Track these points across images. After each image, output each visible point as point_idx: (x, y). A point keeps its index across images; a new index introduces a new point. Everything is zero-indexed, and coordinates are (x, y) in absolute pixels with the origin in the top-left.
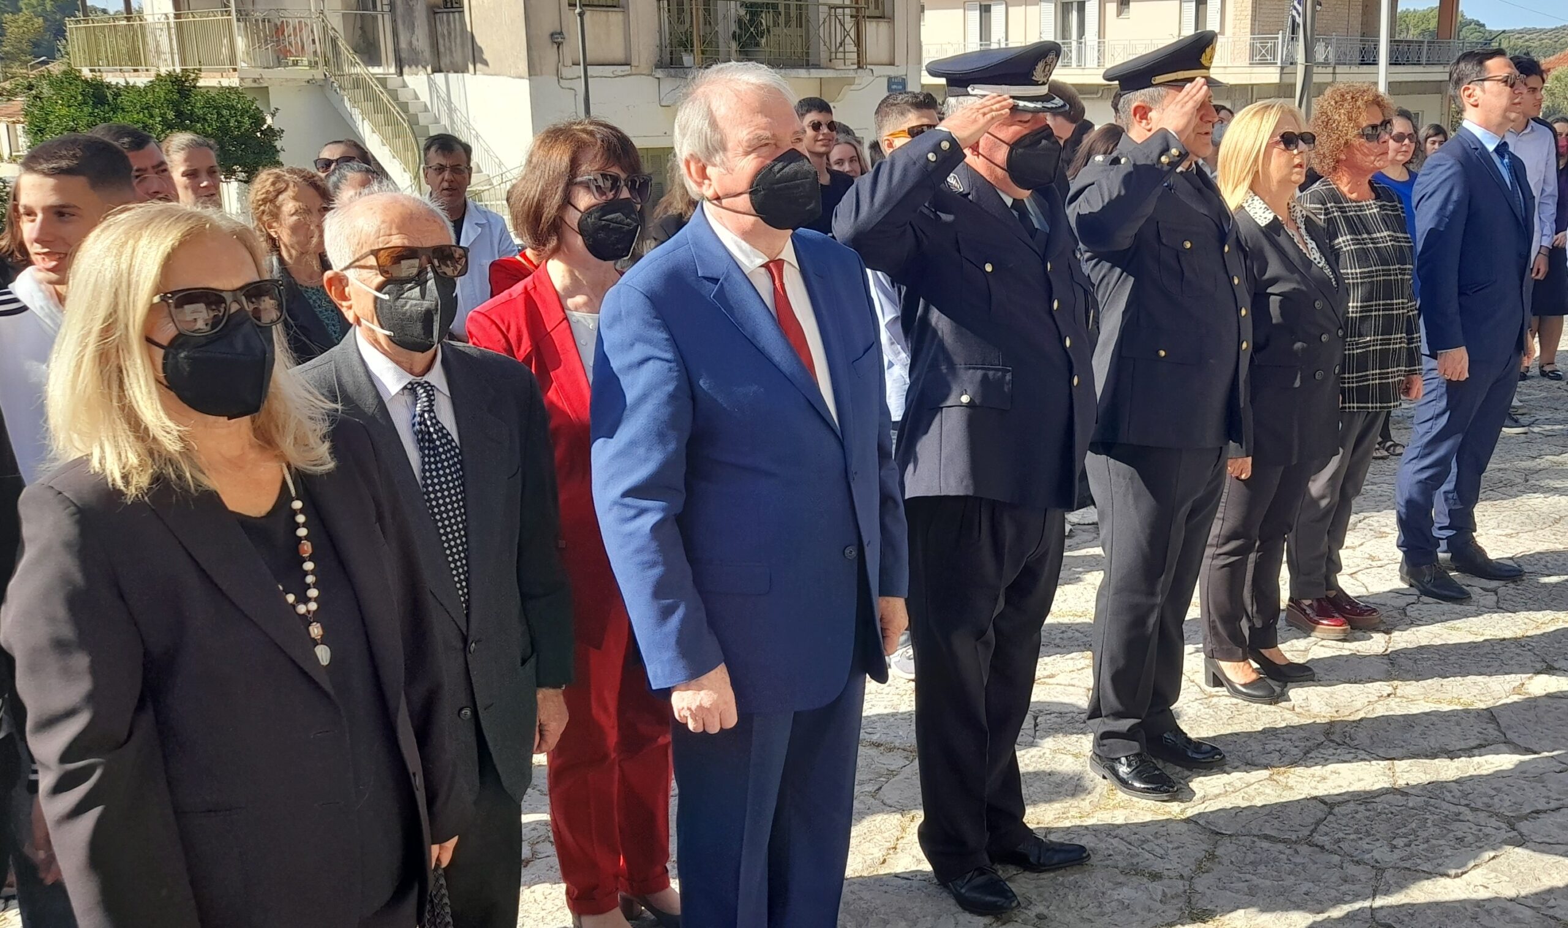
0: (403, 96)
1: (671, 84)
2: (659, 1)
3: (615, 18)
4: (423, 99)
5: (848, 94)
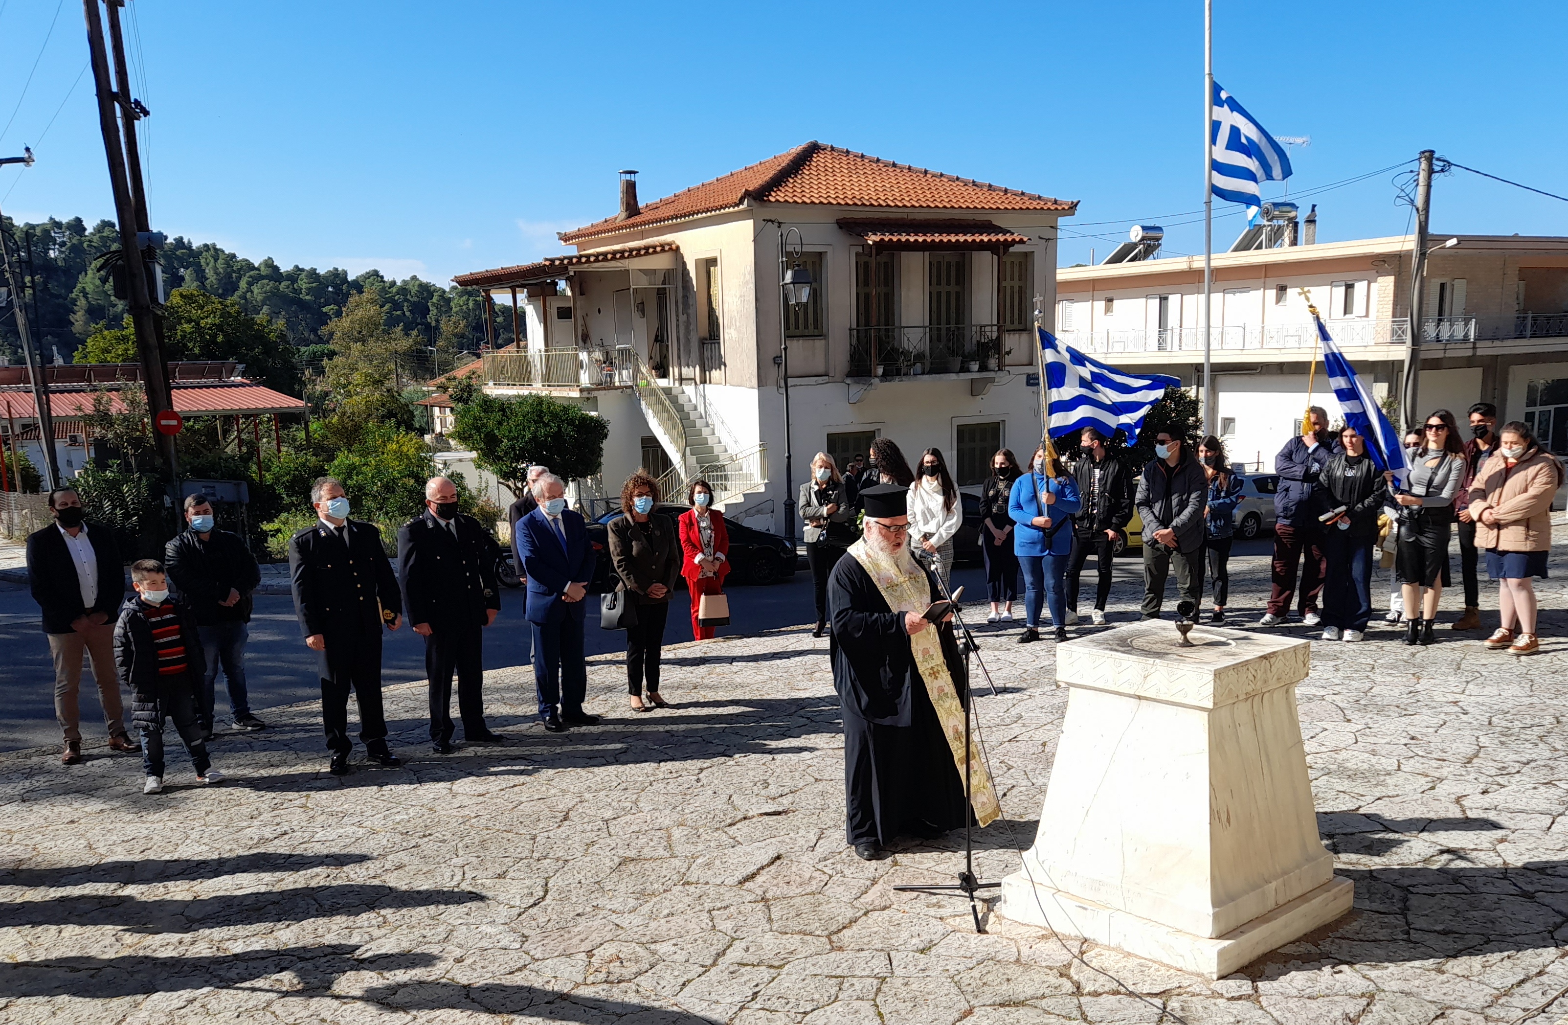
0: (682, 400)
1: (856, 389)
2: (850, 330)
3: (819, 344)
4: (694, 401)
5: (992, 389)
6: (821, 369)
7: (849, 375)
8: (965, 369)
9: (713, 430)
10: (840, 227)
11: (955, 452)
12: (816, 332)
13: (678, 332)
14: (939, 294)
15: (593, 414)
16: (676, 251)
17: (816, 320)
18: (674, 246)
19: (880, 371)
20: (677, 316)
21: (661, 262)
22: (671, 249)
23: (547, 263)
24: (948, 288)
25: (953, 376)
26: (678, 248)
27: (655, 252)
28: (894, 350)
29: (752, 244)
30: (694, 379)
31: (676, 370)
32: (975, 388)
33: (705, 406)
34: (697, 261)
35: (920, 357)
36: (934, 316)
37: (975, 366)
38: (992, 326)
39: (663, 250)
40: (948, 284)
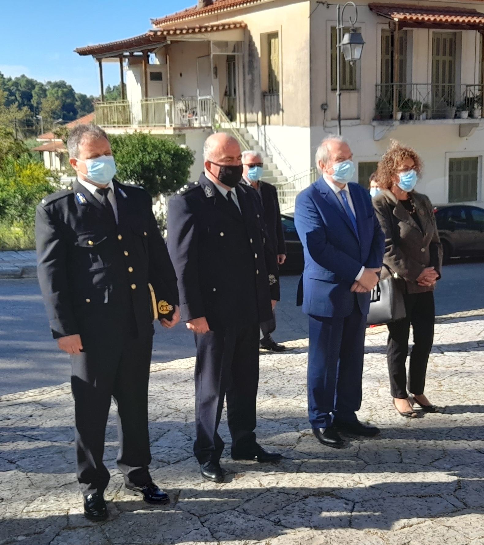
0: (247, 137)
1: (380, 129)
2: (376, 86)
3: (353, 95)
4: (256, 138)
5: (476, 132)
6: (355, 115)
7: (375, 119)
8: (457, 117)
9: (272, 159)
10: (371, 9)
11: (447, 178)
12: (351, 87)
13: (244, 88)
14: (438, 62)
15: (183, 146)
16: (244, 28)
17: (351, 78)
18: (243, 25)
19: (399, 115)
20: (244, 75)
21: (233, 37)
22: (241, 26)
23: (152, 34)
24: (444, 58)
25: (450, 121)
26: (246, 26)
27: (229, 28)
28: (410, 101)
29: (309, 20)
30: (257, 122)
31: (243, 116)
32: (462, 132)
33: (265, 142)
34: (262, 35)
35: (426, 106)
36: (434, 78)
37: (465, 114)
38: (475, 86)
39: (235, 27)
40: (444, 54)
